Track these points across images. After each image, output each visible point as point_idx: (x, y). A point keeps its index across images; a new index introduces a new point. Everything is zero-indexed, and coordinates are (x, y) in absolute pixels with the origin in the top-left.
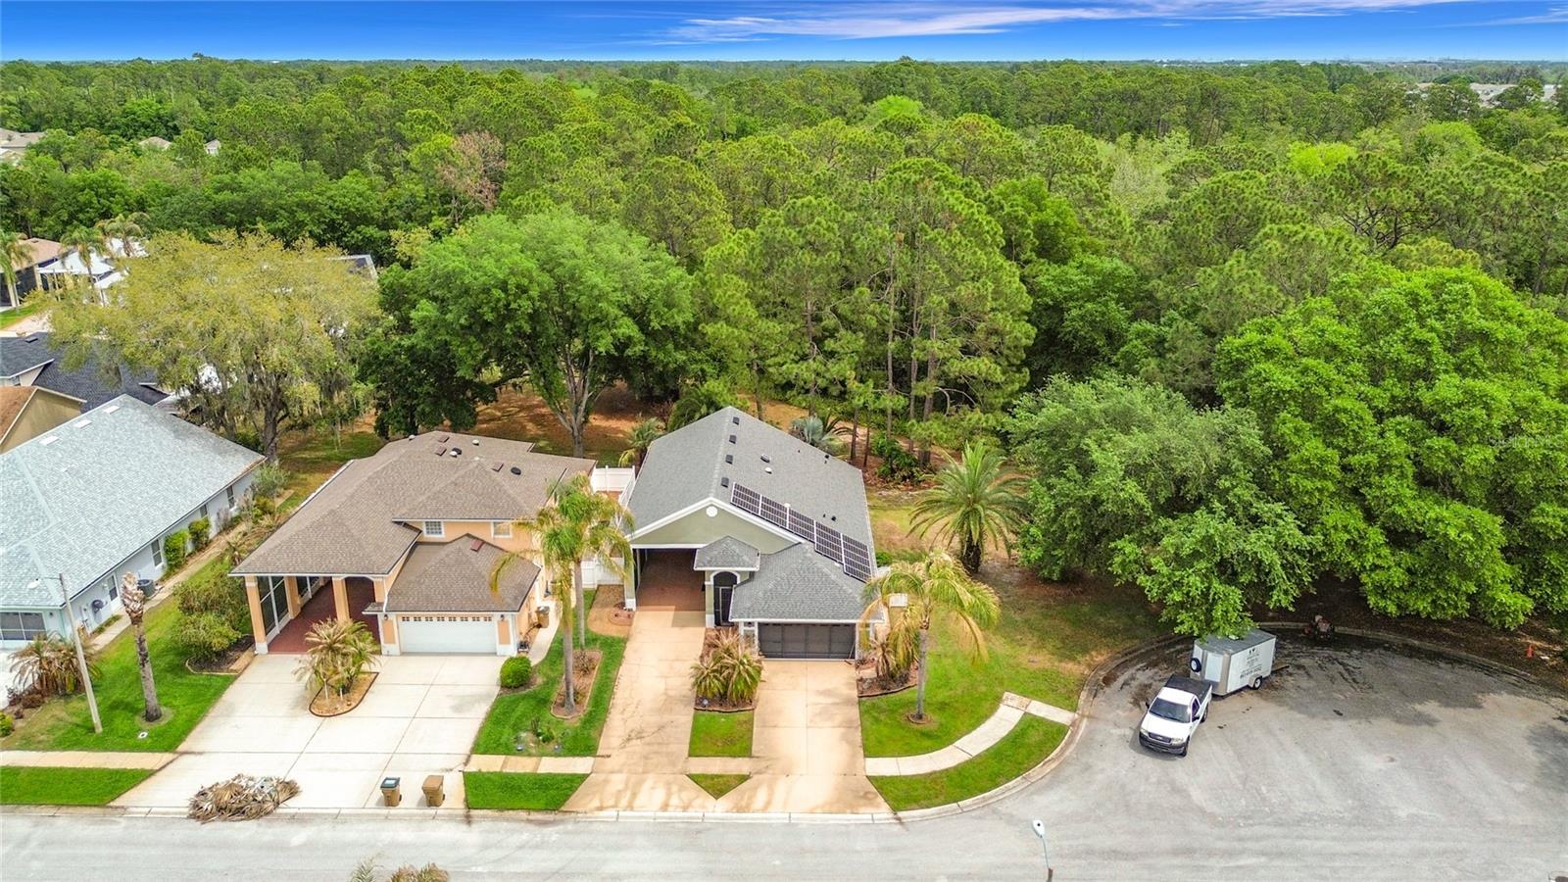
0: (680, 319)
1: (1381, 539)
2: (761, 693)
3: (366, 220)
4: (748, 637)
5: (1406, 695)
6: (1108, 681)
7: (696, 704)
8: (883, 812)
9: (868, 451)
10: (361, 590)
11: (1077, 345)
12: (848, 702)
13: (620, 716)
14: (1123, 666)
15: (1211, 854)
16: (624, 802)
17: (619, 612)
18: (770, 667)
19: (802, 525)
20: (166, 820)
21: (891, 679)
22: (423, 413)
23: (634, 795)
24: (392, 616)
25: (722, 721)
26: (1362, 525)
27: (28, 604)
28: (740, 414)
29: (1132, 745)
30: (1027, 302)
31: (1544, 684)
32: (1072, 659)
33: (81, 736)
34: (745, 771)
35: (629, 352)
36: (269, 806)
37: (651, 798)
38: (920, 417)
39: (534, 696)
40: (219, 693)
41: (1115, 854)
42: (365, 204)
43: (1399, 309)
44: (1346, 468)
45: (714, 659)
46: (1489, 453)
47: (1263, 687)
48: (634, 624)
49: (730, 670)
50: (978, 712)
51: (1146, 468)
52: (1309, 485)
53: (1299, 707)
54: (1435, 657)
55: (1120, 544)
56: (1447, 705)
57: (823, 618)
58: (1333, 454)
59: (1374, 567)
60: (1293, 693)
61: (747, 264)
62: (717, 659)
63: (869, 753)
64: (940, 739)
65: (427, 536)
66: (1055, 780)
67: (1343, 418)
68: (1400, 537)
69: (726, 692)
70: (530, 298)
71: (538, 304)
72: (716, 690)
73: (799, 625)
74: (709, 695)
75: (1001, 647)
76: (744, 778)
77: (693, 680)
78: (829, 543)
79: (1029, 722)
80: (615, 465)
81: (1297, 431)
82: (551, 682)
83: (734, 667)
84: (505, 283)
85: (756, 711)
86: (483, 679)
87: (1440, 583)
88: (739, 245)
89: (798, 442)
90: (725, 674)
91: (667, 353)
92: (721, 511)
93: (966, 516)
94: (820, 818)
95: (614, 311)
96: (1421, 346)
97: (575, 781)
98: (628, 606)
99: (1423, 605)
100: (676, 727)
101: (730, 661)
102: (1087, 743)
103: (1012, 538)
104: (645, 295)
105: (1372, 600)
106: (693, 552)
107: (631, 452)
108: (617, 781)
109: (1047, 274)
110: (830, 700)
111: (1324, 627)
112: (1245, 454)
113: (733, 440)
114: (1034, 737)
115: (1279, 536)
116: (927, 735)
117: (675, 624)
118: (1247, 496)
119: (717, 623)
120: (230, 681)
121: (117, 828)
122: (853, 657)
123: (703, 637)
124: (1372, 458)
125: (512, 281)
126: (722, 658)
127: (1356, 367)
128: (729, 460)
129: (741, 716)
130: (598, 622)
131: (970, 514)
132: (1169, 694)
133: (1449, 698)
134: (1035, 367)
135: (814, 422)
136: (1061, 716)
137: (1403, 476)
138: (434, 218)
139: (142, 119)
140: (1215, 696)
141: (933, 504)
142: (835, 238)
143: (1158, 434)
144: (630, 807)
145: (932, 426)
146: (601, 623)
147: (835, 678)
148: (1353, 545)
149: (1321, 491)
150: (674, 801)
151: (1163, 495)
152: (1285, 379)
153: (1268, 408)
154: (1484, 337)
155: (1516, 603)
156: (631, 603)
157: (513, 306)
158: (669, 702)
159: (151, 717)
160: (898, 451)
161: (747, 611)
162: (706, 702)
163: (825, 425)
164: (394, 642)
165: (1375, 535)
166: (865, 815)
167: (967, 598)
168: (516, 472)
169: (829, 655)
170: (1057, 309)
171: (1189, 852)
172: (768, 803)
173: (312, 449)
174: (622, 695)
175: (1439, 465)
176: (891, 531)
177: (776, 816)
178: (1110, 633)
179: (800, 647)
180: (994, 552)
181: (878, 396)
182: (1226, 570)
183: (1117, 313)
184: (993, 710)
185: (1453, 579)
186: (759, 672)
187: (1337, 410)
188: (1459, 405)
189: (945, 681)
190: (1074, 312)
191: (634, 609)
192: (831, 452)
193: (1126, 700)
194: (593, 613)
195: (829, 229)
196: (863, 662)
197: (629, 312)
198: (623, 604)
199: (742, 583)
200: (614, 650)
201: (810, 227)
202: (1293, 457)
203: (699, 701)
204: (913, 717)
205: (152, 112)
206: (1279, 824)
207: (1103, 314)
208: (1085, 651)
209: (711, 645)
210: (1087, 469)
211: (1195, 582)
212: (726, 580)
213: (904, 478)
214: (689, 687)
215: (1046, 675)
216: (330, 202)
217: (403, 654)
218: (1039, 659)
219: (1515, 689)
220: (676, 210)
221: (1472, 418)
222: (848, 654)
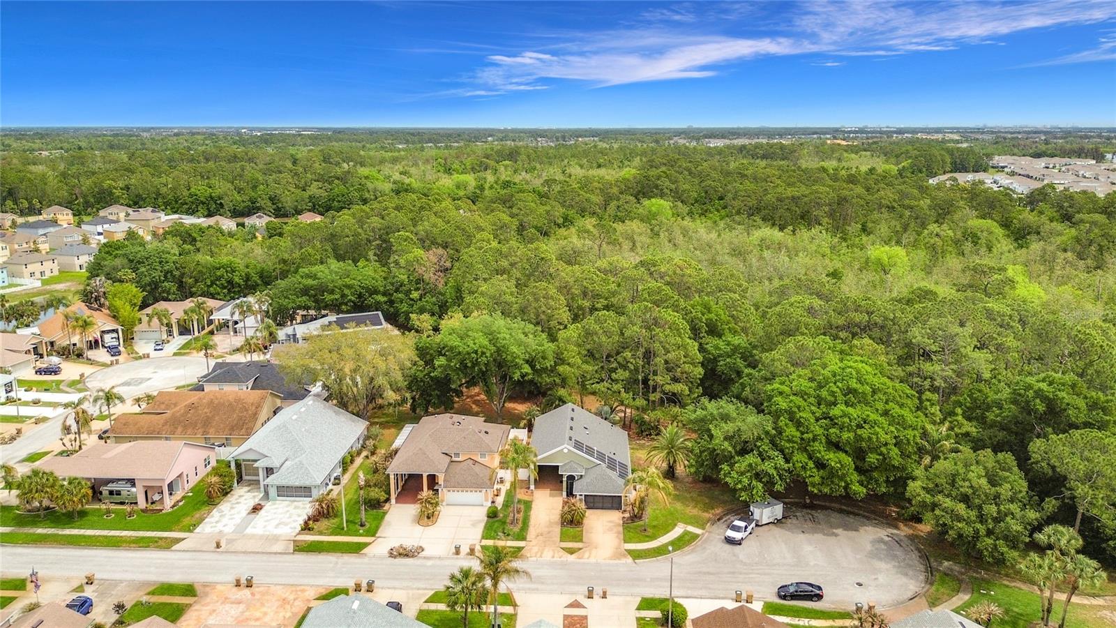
0: (549, 364)
1: (813, 466)
2: (585, 521)
3: (376, 292)
4: (581, 500)
5: (832, 527)
6: (719, 520)
8: (630, 560)
9: (631, 421)
10: (432, 479)
11: (723, 376)
12: (619, 525)
13: (533, 528)
14: (727, 514)
15: (741, 574)
16: (538, 555)
17: (529, 491)
18: (589, 513)
19: (601, 456)
20: (381, 558)
21: (635, 517)
22: (434, 403)
23: (542, 553)
24: (444, 490)
25: (572, 531)
26: (806, 461)
27: (307, 483)
28: (575, 407)
29: (723, 541)
30: (700, 357)
31: (887, 524)
32: (707, 511)
33: (339, 530)
34: (581, 547)
35: (526, 378)
36: (416, 554)
37: (548, 555)
38: (654, 409)
39: (500, 521)
40: (383, 517)
41: (709, 573)
42: (376, 284)
43: (829, 378)
44: (802, 439)
45: (568, 507)
46: (851, 435)
47: (777, 522)
48: (535, 495)
49: (574, 512)
50: (667, 529)
51: (733, 437)
52: (788, 445)
53: (789, 530)
54: (849, 513)
55: (723, 466)
56: (845, 530)
57: (609, 493)
58: (798, 434)
59: (811, 476)
60: (789, 526)
63: (625, 542)
64: (653, 538)
65: (454, 459)
66: (693, 551)
67: (802, 420)
68: (821, 465)
69: (572, 520)
70: (486, 357)
71: (489, 359)
72: (569, 519)
73: (600, 496)
74: (567, 521)
75: (679, 506)
76: (580, 549)
77: (560, 516)
78: (612, 464)
79: (686, 533)
80: (518, 427)
81: (786, 425)
82: (506, 516)
83: (576, 511)
84: (477, 351)
85: (584, 528)
86: (481, 514)
87: (832, 482)
88: (574, 332)
89: (599, 418)
90: (572, 513)
91: (542, 378)
92: (570, 450)
93: (668, 453)
94: (608, 561)
95: (521, 362)
96: (833, 394)
97: (520, 549)
98: (532, 489)
99: (826, 490)
100: (554, 532)
101: (574, 508)
102: (706, 541)
103: (686, 462)
104: (534, 354)
105: (809, 488)
106: (558, 466)
107: (525, 421)
108: (535, 549)
109: (712, 343)
110: (612, 525)
111: (808, 501)
112: (767, 433)
113: (572, 419)
114: (687, 538)
115: (776, 464)
116: (647, 536)
117: (551, 495)
118: (766, 449)
119: (567, 495)
120: (385, 513)
121: (366, 560)
122: (621, 509)
123: (562, 500)
124: (810, 435)
125: (479, 350)
126: (571, 507)
127: (812, 400)
128: (571, 428)
129: (579, 529)
130: (519, 494)
131: (670, 453)
132: (737, 523)
133: (847, 527)
134: (706, 385)
135: (607, 408)
136: (698, 531)
137: (821, 442)
138: (413, 292)
139: (202, 199)
140: (757, 525)
141: (655, 448)
142: (616, 329)
143: (737, 424)
144: (541, 556)
145: (658, 414)
146: (521, 495)
147: (615, 517)
148: (804, 468)
149: (793, 447)
150: (556, 555)
151: (738, 448)
152: (783, 404)
153: (777, 415)
154: (855, 390)
155: (859, 490)
156: (532, 487)
157: (479, 360)
158: (551, 524)
159: (362, 525)
160: (645, 422)
161: (580, 489)
162: (565, 524)
163: (611, 408)
164: (445, 500)
165: (811, 464)
166: (623, 561)
167: (661, 485)
168: (486, 433)
169: (612, 508)
170: (715, 360)
171: (734, 573)
172: (589, 557)
173: (377, 417)
174: (533, 521)
175: (834, 439)
176: (640, 459)
177: (592, 560)
178: (724, 502)
179: (600, 505)
180: (680, 470)
181: (634, 399)
182: (758, 476)
183: (740, 363)
184: (673, 529)
185: (836, 481)
186: (585, 514)
187: (800, 417)
188: (841, 417)
189: (657, 518)
190: (722, 363)
191: (535, 490)
192: (614, 423)
193: (724, 526)
195: (613, 326)
196: (625, 511)
197: (527, 362)
198: (529, 488)
199: (578, 479)
200: (528, 505)
201: (605, 325)
202: (784, 434)
203: (562, 524)
204: (643, 530)
205: (207, 194)
206: (768, 565)
207: (734, 364)
208: (713, 509)
209: (565, 503)
210: (711, 436)
211: (746, 481)
212: (571, 478)
213: (647, 435)
214: (559, 518)
215: (695, 517)
216: (359, 283)
217: (449, 505)
218: (693, 511)
219: (876, 525)
220: (544, 308)
221: (844, 422)
222: (619, 508)
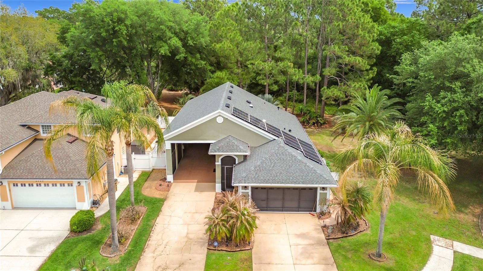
0: (203, 40)
2: (257, 237)
4: (245, 196)
7: (209, 245)
12: (319, 243)
13: (152, 255)
17: (162, 183)
18: (260, 219)
19: (275, 131)
25: (228, 258)
28: (234, 85)
39: (91, 239)
45: (222, 211)
48: (171, 190)
49: (235, 220)
57: (295, 183)
61: (237, 15)
62: (225, 211)
65: (43, 135)
69: (231, 236)
70: (126, 25)
71: (130, 29)
72: (224, 235)
73: (279, 188)
74: (219, 238)
77: (207, 227)
78: (291, 141)
79: (462, 259)
83: (237, 217)
84: (111, 15)
85: (253, 250)
90: (230, 223)
92: (225, 119)
95: (169, 33)
98: (168, 180)
100: (193, 264)
101: (233, 212)
106: (208, 145)
110: (306, 242)
113: (231, 92)
117: (197, 190)
119: (223, 189)
122: (315, 211)
123: (214, 197)
125: (115, 14)
126: (228, 210)
128: (229, 98)
129: (242, 255)
130: (148, 190)
136: (480, 254)
146: (151, 190)
147: (309, 226)
156: (170, 178)
157: (116, 28)
160: (310, 111)
161: (244, 179)
162: (216, 244)
164: (7, 201)
168: (104, 101)
169: (298, 209)
174: (155, 238)
179: (279, 204)
186: (254, 221)
191: (172, 181)
194: (147, 184)
196: (324, 214)
197: (177, 35)
198: (165, 179)
199: (239, 163)
200: (155, 206)
203: (211, 243)
204: (373, 255)
209: (219, 202)
212: (229, 161)
213: (314, 124)
214: (204, 232)
217: (14, 208)
222: (311, 208)
